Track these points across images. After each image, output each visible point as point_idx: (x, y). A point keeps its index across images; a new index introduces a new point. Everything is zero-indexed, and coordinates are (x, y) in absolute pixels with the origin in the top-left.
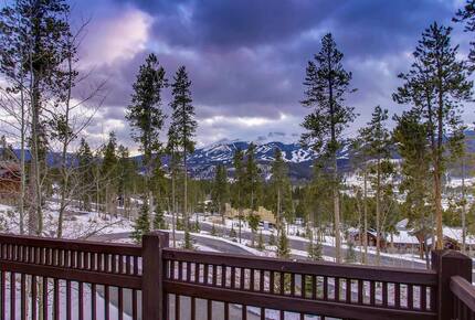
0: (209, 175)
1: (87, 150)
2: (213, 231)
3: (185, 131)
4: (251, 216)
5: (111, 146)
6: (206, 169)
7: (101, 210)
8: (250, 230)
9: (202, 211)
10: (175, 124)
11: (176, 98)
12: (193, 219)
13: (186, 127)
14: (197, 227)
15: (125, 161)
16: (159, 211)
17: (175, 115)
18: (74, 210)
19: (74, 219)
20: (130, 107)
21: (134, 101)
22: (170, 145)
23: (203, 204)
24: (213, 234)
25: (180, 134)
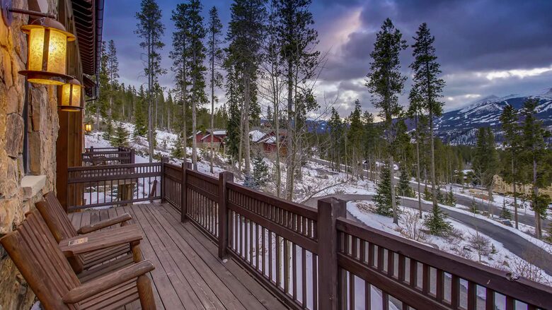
0: (469, 140)
1: (337, 117)
2: (474, 207)
3: (430, 92)
4: (534, 195)
5: (357, 113)
6: (465, 132)
7: (349, 171)
8: (532, 213)
9: (459, 181)
10: (417, 86)
11: (417, 58)
12: (446, 189)
13: (430, 87)
14: (451, 199)
15: (370, 126)
16: (403, 177)
17: (418, 77)
18: (328, 170)
19: (326, 178)
20: (369, 75)
21: (373, 68)
22: (412, 109)
23: (461, 174)
24: (472, 210)
25: (424, 96)
